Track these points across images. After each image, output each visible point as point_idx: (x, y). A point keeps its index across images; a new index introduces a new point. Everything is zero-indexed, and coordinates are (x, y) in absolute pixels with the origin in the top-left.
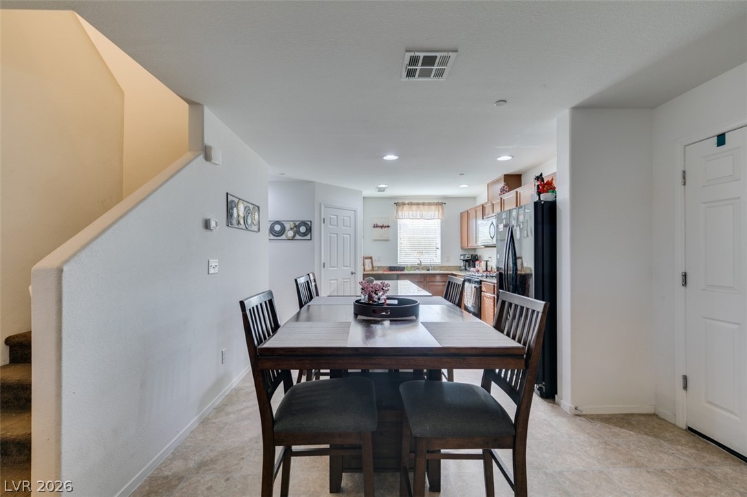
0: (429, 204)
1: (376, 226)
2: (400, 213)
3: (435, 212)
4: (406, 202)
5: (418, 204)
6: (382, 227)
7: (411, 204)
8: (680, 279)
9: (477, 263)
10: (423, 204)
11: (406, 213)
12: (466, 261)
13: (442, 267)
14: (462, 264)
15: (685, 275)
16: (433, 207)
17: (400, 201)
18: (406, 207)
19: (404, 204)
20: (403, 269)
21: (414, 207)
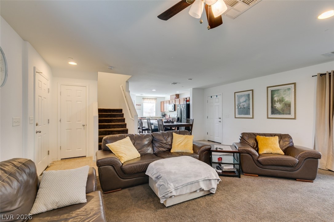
0: (153, 99)
1: (137, 105)
2: (144, 101)
3: (154, 101)
4: (146, 98)
5: (149, 99)
6: (139, 105)
7: (147, 98)
8: (207, 117)
9: (166, 116)
10: (151, 99)
11: (146, 101)
12: (163, 115)
13: (155, 117)
14: (161, 116)
15: (208, 117)
16: (154, 100)
17: (144, 98)
18: (146, 99)
19: (145, 98)
20: (145, 118)
21: (148, 99)
